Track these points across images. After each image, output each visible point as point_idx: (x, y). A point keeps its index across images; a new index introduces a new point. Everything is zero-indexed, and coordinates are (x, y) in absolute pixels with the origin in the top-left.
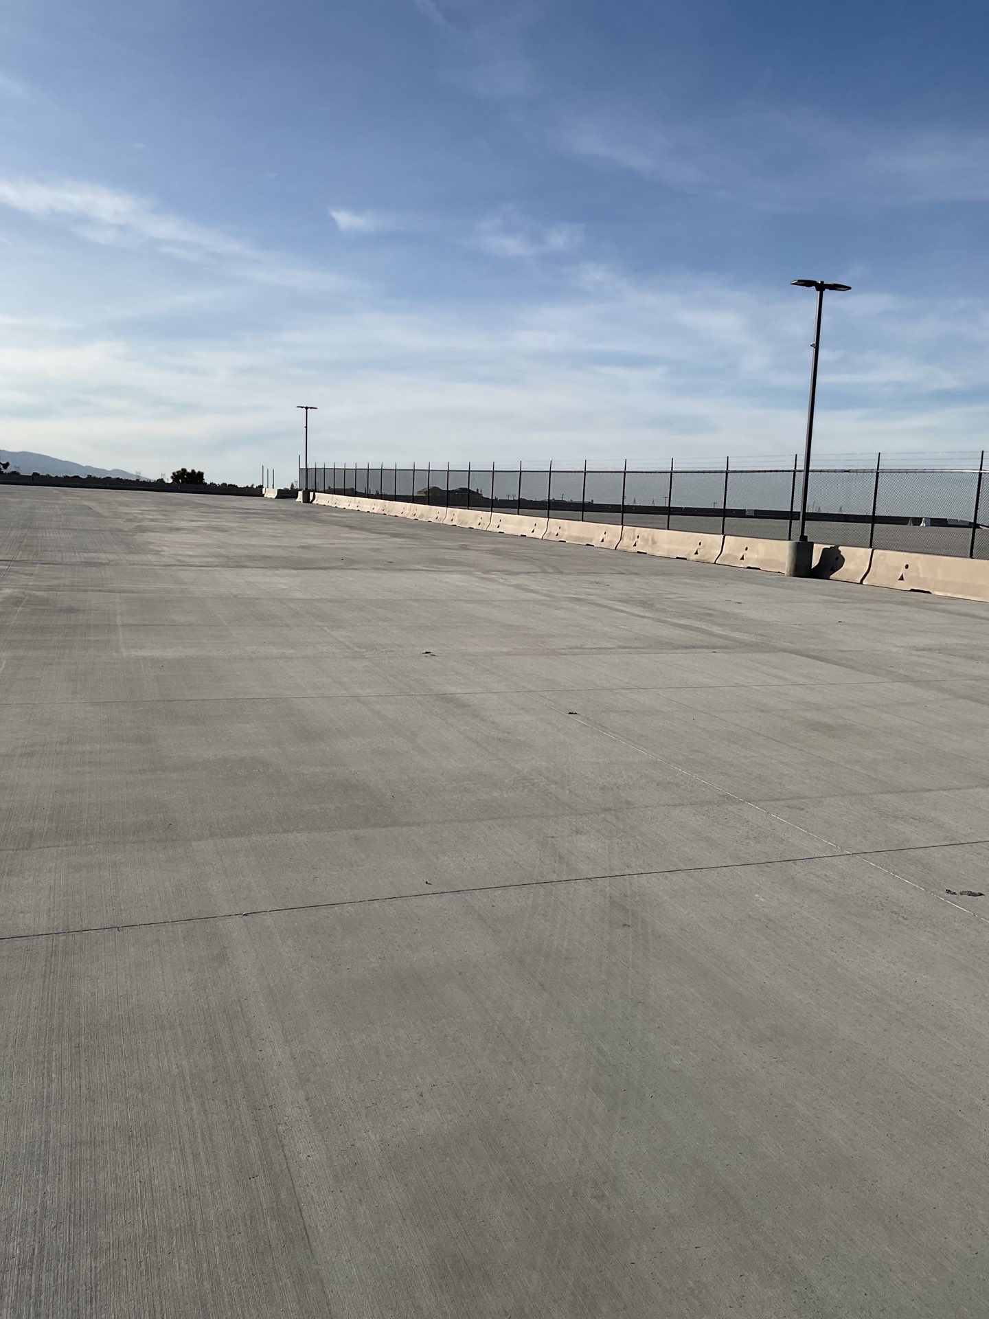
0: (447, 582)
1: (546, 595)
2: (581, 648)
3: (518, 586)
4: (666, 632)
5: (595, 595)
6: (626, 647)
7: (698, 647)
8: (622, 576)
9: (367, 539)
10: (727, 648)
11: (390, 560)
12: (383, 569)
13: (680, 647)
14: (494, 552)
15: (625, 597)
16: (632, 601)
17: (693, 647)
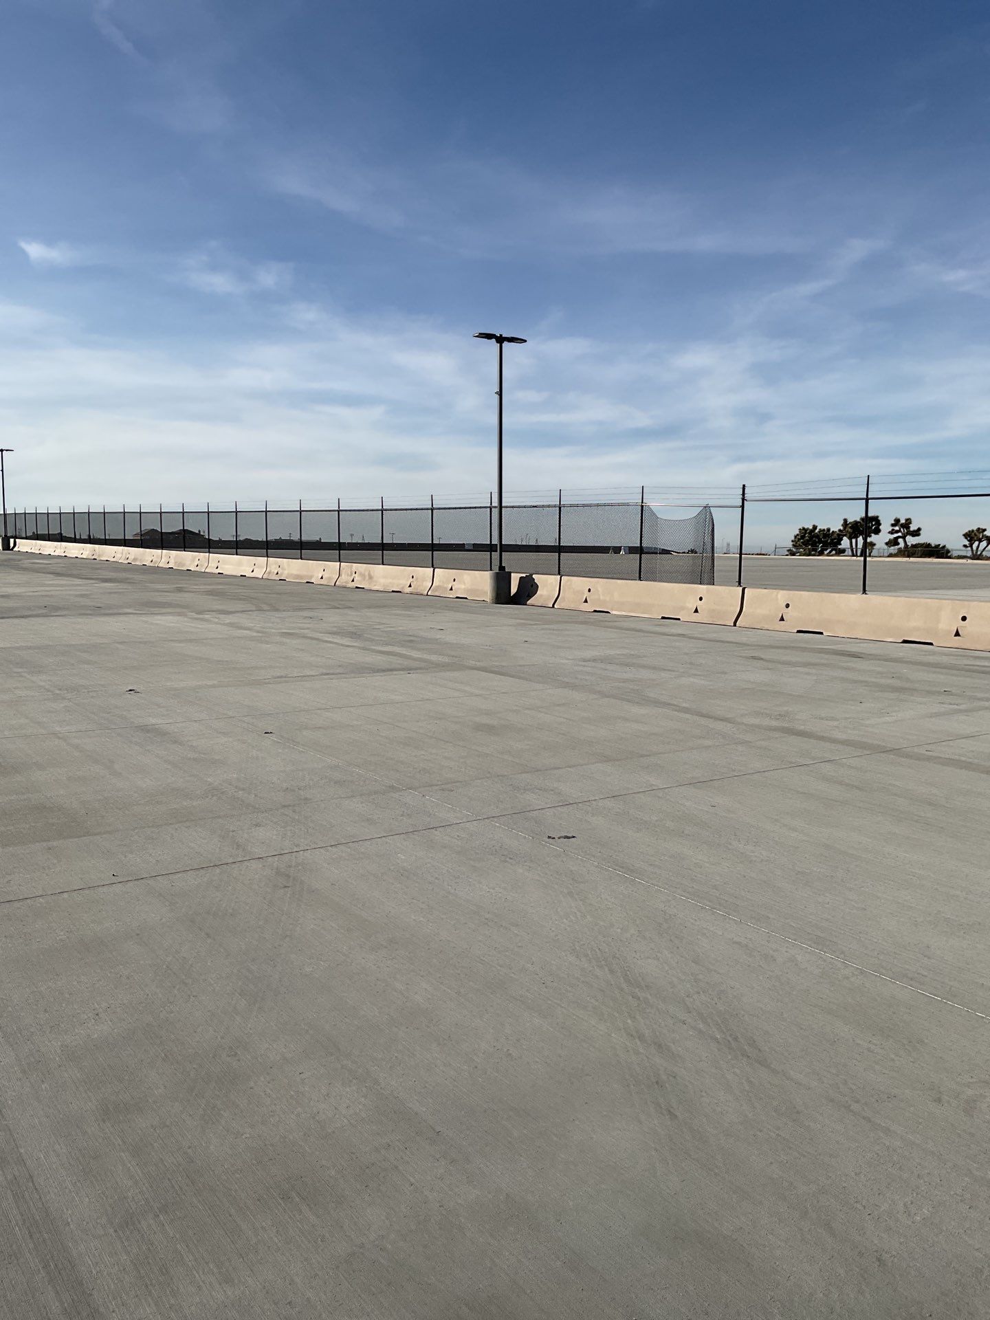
0: (157, 624)
1: (258, 632)
2: (285, 677)
3: (231, 625)
4: (369, 659)
5: (308, 629)
6: (328, 674)
7: (396, 670)
8: (337, 610)
9: (73, 585)
10: (420, 668)
11: (99, 605)
12: (91, 615)
13: (379, 671)
14: (210, 593)
15: (335, 629)
16: (343, 633)
17: (391, 670)
